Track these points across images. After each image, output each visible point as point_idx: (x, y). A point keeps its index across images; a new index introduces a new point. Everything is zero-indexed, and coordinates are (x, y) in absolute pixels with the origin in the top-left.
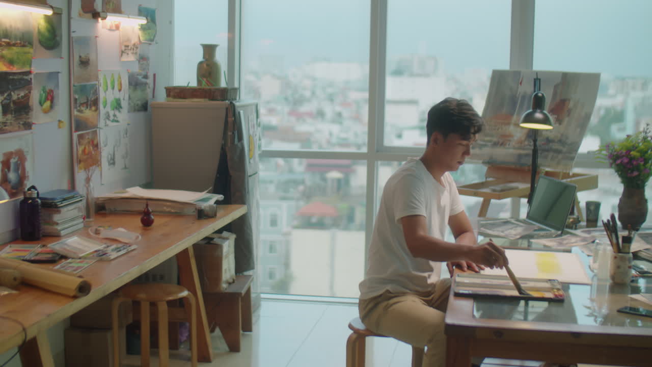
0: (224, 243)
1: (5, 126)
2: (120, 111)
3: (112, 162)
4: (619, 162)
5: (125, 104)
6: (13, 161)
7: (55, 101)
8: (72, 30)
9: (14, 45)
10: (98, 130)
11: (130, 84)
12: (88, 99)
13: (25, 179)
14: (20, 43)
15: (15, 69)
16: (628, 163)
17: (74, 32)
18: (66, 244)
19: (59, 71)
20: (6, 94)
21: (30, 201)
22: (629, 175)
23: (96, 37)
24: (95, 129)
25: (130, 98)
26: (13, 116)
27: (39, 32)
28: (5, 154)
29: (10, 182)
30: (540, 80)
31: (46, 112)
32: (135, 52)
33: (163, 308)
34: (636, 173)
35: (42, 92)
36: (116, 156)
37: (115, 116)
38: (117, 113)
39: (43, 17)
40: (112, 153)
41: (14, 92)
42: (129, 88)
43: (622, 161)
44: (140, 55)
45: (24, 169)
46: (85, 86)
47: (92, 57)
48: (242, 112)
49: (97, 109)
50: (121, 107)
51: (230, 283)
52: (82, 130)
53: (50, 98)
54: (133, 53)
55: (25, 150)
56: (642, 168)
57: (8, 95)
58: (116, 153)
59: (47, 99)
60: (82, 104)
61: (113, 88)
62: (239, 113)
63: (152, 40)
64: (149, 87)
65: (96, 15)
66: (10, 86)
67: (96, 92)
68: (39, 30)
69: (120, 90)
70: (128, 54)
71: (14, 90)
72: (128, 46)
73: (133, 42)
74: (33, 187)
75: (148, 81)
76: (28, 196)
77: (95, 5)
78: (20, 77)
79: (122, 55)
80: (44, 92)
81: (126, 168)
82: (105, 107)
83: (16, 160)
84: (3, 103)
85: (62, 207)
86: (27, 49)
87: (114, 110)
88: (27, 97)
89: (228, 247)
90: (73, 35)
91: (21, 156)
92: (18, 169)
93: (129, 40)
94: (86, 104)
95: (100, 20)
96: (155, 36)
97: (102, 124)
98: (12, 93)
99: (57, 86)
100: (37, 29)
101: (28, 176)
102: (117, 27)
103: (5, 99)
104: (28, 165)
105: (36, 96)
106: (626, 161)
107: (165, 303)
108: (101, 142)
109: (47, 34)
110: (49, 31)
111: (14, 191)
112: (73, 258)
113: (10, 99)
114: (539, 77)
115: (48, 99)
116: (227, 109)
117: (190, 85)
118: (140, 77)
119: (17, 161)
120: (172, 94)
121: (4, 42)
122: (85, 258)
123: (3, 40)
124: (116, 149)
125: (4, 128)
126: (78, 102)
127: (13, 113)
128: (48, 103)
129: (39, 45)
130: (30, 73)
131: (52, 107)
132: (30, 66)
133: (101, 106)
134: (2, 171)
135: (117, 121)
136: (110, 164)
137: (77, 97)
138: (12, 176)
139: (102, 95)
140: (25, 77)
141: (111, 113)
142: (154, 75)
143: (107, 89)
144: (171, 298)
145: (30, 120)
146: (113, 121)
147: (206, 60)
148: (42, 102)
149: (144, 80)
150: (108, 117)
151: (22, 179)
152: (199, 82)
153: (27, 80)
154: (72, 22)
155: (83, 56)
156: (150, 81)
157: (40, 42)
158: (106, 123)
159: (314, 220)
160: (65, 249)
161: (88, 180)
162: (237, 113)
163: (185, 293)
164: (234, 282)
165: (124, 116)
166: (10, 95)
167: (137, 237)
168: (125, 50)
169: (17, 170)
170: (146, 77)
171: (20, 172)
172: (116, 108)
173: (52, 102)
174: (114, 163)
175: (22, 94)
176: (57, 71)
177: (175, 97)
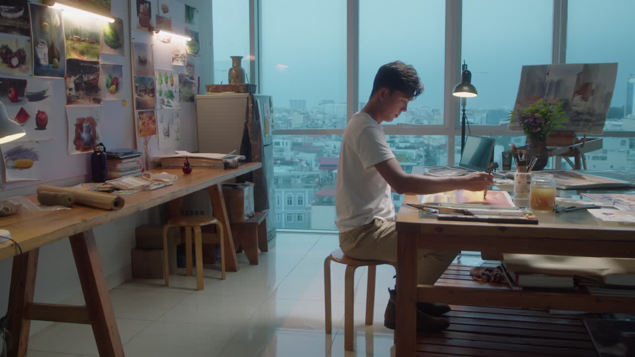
0: (245, 188)
1: (78, 99)
2: (172, 100)
3: (166, 134)
4: (526, 121)
5: (176, 95)
6: (85, 125)
7: (120, 86)
8: (132, 37)
9: (84, 41)
10: (155, 110)
11: (180, 81)
12: (146, 88)
13: (96, 139)
14: (89, 40)
15: (85, 58)
16: (532, 122)
17: (133, 39)
18: (121, 182)
19: (122, 65)
20: (78, 76)
21: (99, 154)
22: (534, 131)
23: (152, 45)
24: (152, 110)
25: (180, 92)
26: (85, 92)
27: (105, 35)
28: (78, 120)
29: (83, 140)
30: (467, 65)
31: (112, 93)
32: (183, 59)
33: (198, 231)
34: (539, 129)
35: (109, 78)
36: (170, 130)
37: (168, 102)
38: (170, 100)
39: (108, 24)
40: (167, 128)
41: (84, 75)
42: (180, 84)
43: (528, 121)
44: (187, 62)
45: (95, 132)
46: (143, 78)
47: (149, 59)
48: (258, 100)
49: (154, 96)
50: (173, 97)
51: (250, 217)
52: (142, 109)
53: (115, 83)
54: (181, 60)
55: (95, 118)
56: (543, 125)
57: (79, 77)
58: (170, 128)
59: (112, 84)
60: (140, 91)
61: (167, 83)
62: (256, 101)
63: (196, 53)
64: (195, 86)
65: (151, 29)
66: (81, 71)
67: (153, 84)
68: (104, 32)
69: (172, 85)
70: (178, 60)
71: (84, 74)
72: (178, 55)
73: (181, 53)
74: (101, 144)
75: (193, 81)
76: (97, 150)
77: (150, 22)
78: (89, 65)
79: (173, 61)
80: (110, 78)
81: (178, 139)
82: (160, 95)
83: (88, 124)
84: (76, 82)
85: (122, 159)
86: (94, 46)
87: (167, 98)
88: (96, 80)
89: (248, 191)
90: (132, 40)
91: (92, 123)
92: (90, 132)
93: (178, 51)
94: (146, 91)
95: (154, 32)
96: (198, 52)
97: (158, 106)
98: (84, 76)
99: (121, 75)
100: (103, 32)
101: (98, 138)
102: (169, 41)
103: (77, 79)
104: (98, 129)
105: (103, 79)
106: (531, 120)
107: (199, 227)
108: (158, 118)
109: (111, 37)
110: (113, 35)
111: (86, 146)
112: (123, 190)
113: (82, 80)
114: (466, 64)
115: (114, 84)
116: (248, 98)
117: (223, 83)
118: (188, 78)
119: (89, 126)
120: (210, 89)
121: (75, 38)
122: (132, 189)
123: (75, 36)
124: (170, 125)
125: (77, 100)
126: (138, 88)
127: (85, 90)
128: (114, 87)
129: (104, 44)
130: (97, 63)
131: (117, 89)
132: (98, 58)
133: (157, 94)
134: (76, 131)
135: (171, 106)
136: (165, 135)
137: (137, 85)
138: (84, 135)
139: (158, 87)
140: (94, 66)
141: (166, 100)
142: (199, 78)
143: (162, 83)
144: (203, 224)
145: (99, 97)
146: (167, 106)
147: (235, 67)
148: (109, 86)
149: (190, 80)
150: (163, 102)
151: (93, 138)
152: (230, 81)
153: (96, 68)
154: (132, 31)
155: (141, 57)
156: (195, 81)
157: (106, 42)
158: (161, 106)
159: (325, 200)
160: (119, 184)
161: (146, 143)
162: (255, 100)
163: (215, 221)
164: (253, 216)
165: (175, 104)
166: (81, 77)
167: (176, 177)
168: (176, 57)
169: (88, 131)
170: (192, 78)
171: (91, 133)
172: (169, 97)
173: (117, 85)
174: (168, 135)
175: (92, 77)
176: (120, 64)
177: (212, 91)
